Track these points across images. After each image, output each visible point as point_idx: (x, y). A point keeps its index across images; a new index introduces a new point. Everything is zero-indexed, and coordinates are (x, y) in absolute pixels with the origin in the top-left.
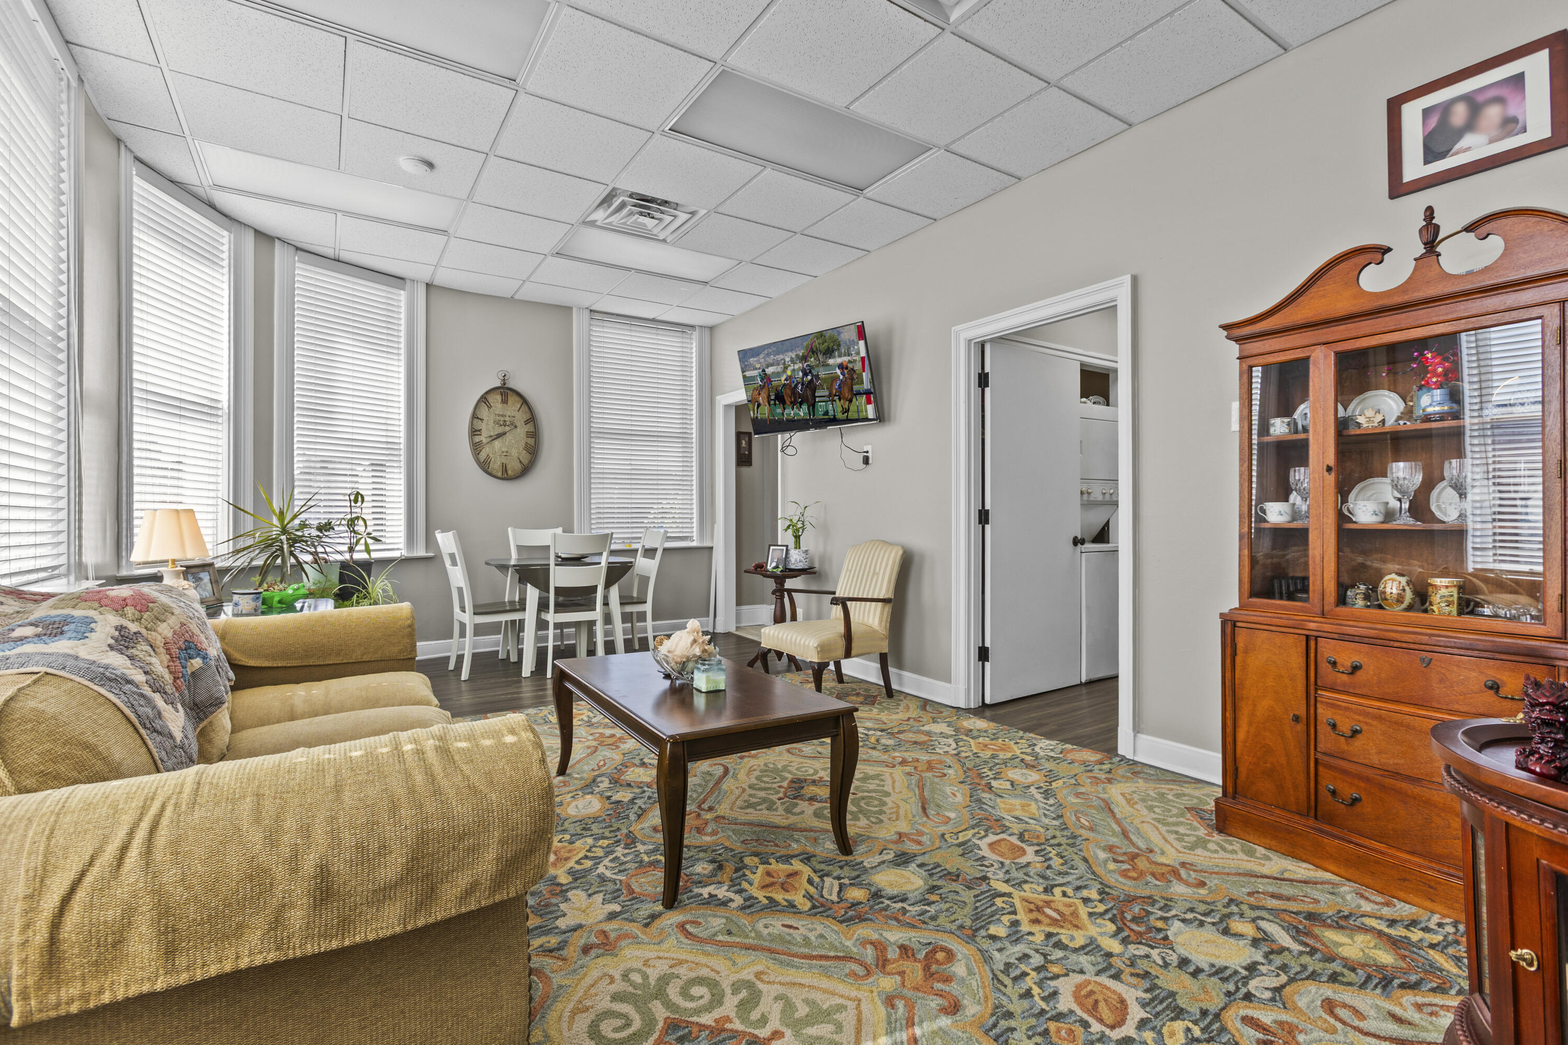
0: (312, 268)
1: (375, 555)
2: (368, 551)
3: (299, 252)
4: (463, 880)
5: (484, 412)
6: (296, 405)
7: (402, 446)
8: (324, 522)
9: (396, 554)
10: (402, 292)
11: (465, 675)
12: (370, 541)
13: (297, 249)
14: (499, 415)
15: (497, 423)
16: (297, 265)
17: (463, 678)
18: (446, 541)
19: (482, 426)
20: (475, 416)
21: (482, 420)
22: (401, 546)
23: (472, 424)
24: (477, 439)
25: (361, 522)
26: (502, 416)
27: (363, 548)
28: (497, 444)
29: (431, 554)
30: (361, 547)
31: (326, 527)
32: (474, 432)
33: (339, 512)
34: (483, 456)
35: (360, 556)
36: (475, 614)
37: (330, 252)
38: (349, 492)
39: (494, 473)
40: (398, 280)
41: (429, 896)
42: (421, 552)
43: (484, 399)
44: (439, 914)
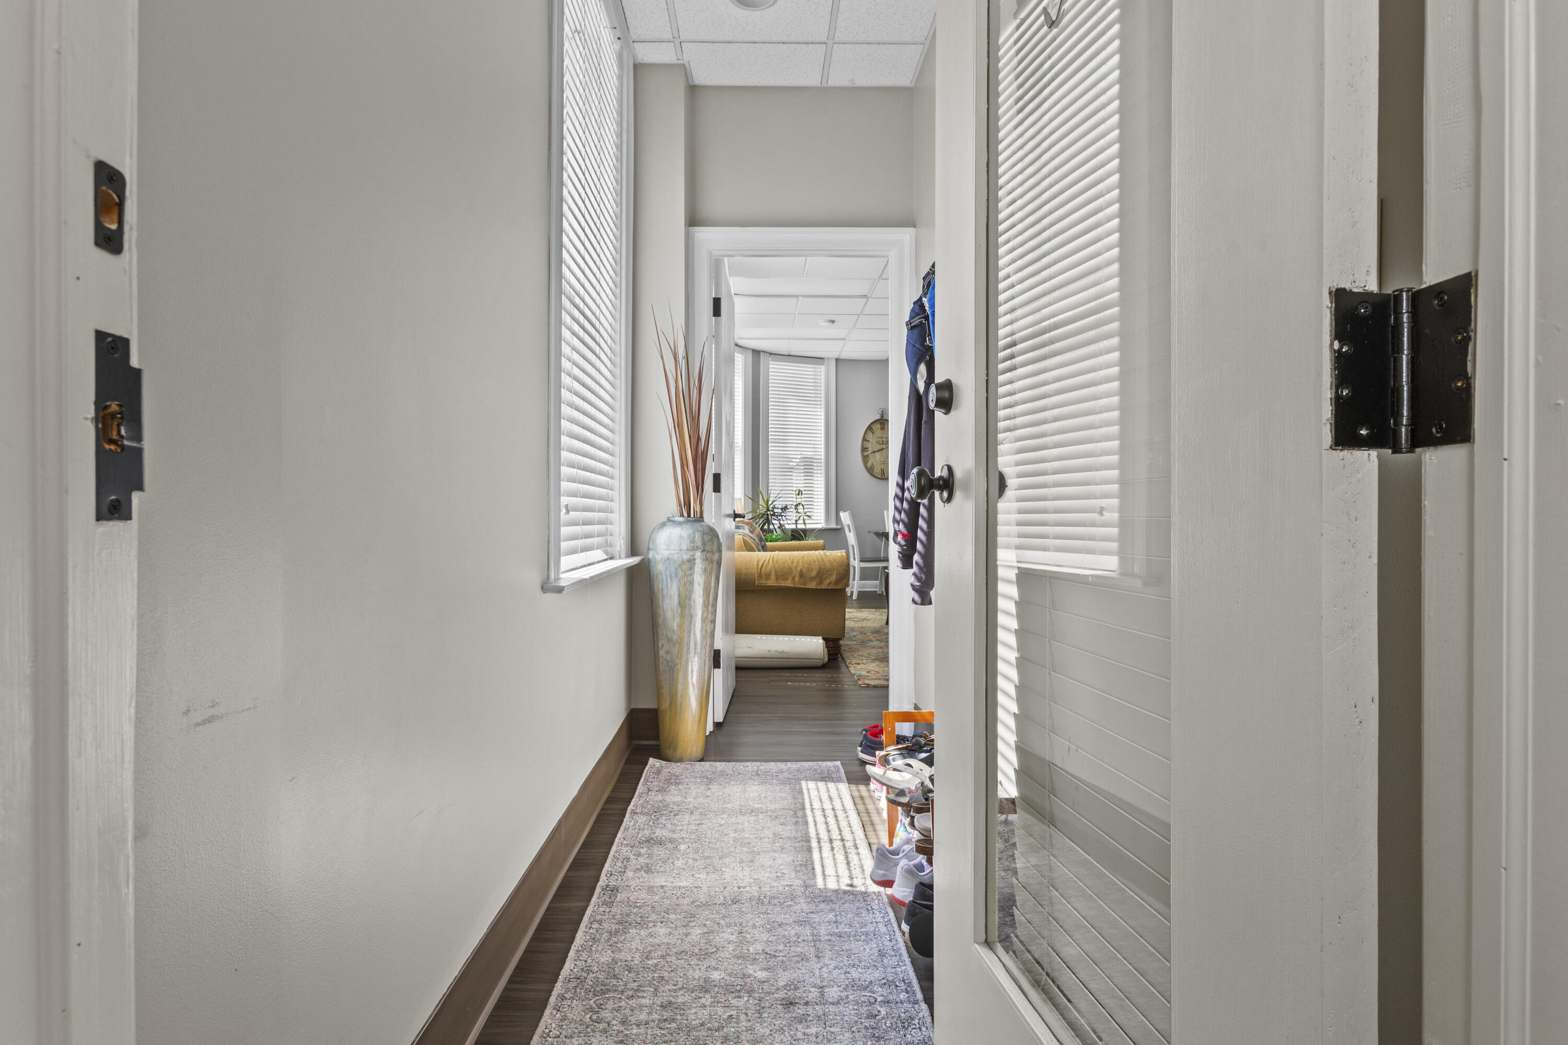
0: (777, 363)
1: (808, 526)
2: (805, 524)
3: (772, 356)
4: (828, 581)
5: (870, 436)
6: (770, 441)
7: (823, 461)
8: (784, 506)
9: (819, 526)
10: (823, 366)
11: (855, 597)
12: (806, 517)
13: (771, 354)
14: (879, 438)
15: (878, 443)
16: (770, 362)
17: (854, 598)
18: (845, 517)
19: (869, 445)
20: (864, 439)
21: (868, 441)
22: (822, 521)
23: (862, 444)
24: (866, 454)
25: (801, 507)
26: (881, 438)
27: (802, 522)
28: (877, 454)
29: (839, 527)
30: (801, 521)
31: (785, 508)
32: (864, 449)
33: (792, 500)
34: (869, 464)
35: (801, 526)
36: (861, 561)
37: (786, 353)
38: (795, 489)
39: (876, 475)
40: (819, 360)
41: (821, 583)
42: (833, 526)
43: (870, 428)
44: (824, 587)
